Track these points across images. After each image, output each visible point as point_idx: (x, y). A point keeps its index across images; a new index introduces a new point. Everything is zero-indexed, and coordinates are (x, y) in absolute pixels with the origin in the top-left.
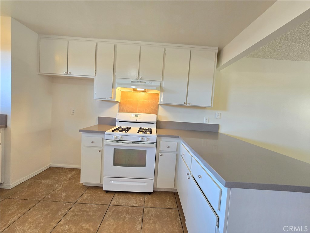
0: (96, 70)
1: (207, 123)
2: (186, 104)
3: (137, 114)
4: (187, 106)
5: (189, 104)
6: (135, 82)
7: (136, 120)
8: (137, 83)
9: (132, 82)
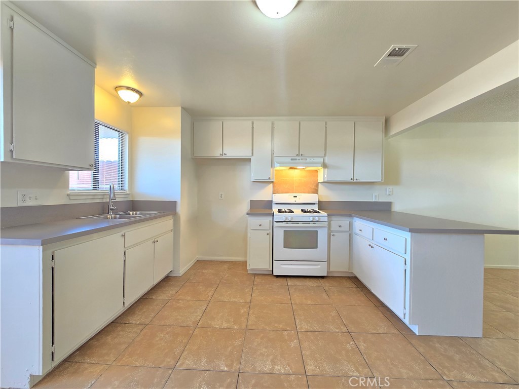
0: (252, 150)
1: (377, 200)
2: (354, 180)
3: (295, 195)
4: (354, 183)
5: (356, 179)
6: (296, 159)
7: (295, 201)
8: (297, 161)
9: (292, 159)
